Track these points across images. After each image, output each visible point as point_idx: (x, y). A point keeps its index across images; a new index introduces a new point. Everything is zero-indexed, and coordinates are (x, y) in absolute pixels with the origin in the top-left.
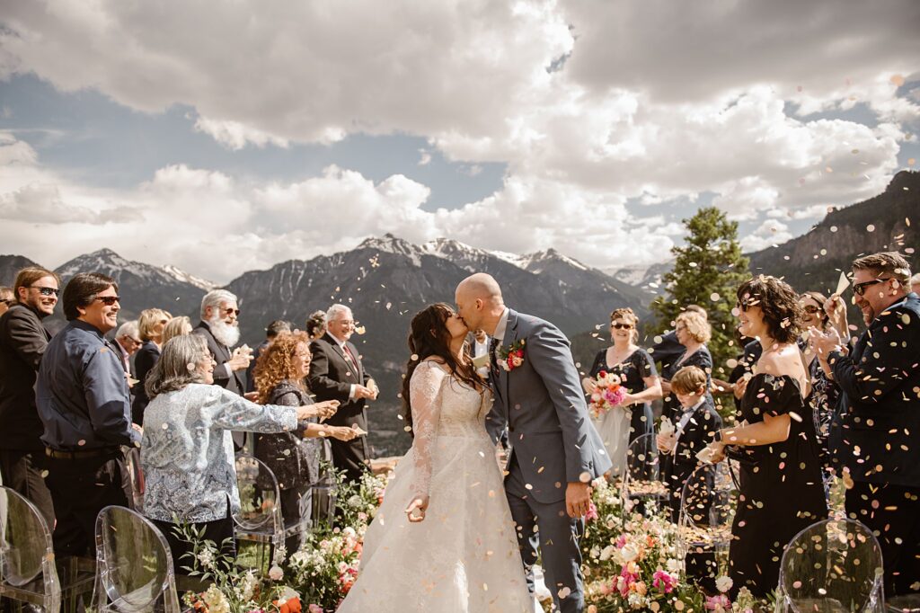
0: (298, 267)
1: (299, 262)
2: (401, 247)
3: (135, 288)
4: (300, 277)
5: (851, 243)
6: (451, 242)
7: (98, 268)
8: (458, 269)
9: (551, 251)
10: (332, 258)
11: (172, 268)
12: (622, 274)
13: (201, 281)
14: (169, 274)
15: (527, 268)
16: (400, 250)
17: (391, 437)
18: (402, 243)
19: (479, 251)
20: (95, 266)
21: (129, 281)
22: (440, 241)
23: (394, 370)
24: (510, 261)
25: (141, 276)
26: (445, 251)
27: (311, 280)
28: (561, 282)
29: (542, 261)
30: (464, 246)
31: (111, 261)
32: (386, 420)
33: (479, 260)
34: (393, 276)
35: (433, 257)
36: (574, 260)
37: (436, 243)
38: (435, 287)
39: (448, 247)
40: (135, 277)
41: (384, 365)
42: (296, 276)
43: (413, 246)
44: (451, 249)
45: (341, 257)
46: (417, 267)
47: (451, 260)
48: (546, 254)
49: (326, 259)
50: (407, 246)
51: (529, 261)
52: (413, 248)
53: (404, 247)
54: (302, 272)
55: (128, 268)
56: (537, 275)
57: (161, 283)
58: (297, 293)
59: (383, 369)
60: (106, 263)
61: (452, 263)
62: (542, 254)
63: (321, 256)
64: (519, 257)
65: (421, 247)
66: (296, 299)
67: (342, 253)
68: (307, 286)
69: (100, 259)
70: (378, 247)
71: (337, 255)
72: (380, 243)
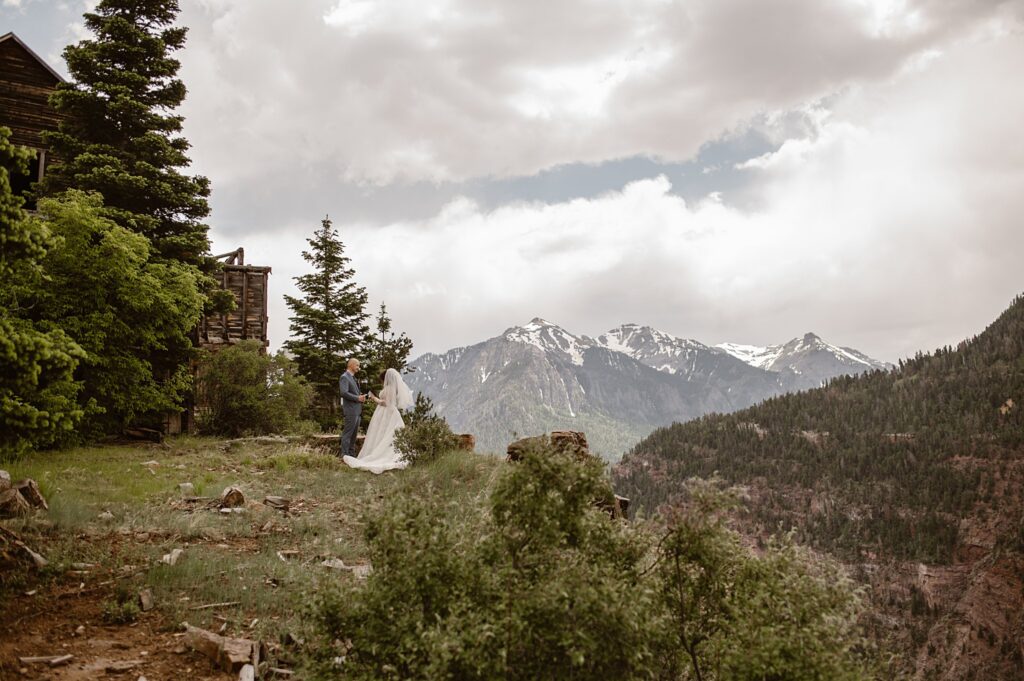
2: (555, 338)
6: (643, 328)
8: (649, 370)
9: (810, 338)
10: (444, 357)
15: (771, 367)
16: (554, 343)
18: (555, 332)
22: (626, 329)
26: (634, 343)
29: (797, 354)
33: (683, 354)
35: (611, 353)
37: (621, 333)
39: (639, 337)
43: (575, 335)
44: (643, 341)
45: (458, 357)
47: (639, 357)
48: (801, 342)
49: (435, 359)
50: (565, 336)
52: (574, 340)
53: (560, 338)
61: (640, 363)
63: (430, 354)
64: (763, 350)
67: (460, 349)
70: (518, 340)
71: (452, 352)
72: (523, 332)
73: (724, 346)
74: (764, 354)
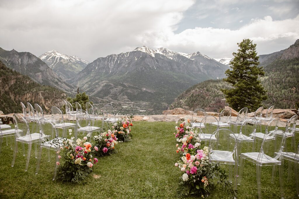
0: (115, 57)
1: (115, 55)
3: (64, 63)
4: (116, 60)
6: (165, 49)
7: (52, 56)
8: (167, 58)
9: (198, 53)
11: (75, 56)
12: (222, 61)
13: (84, 61)
14: (74, 58)
15: (190, 58)
17: (144, 112)
18: (148, 49)
19: (174, 52)
20: (51, 56)
21: (62, 61)
22: (161, 49)
23: (145, 91)
24: (184, 56)
25: (66, 59)
26: (163, 52)
27: (119, 61)
28: (201, 63)
29: (195, 56)
30: (169, 50)
31: (56, 54)
32: (143, 106)
33: (174, 55)
34: (145, 60)
35: (159, 54)
36: (205, 56)
37: (160, 49)
38: (159, 64)
39: (164, 51)
40: (64, 59)
41: (142, 89)
42: (114, 60)
43: (152, 50)
44: (165, 52)
45: (128, 54)
46: (153, 57)
47: (164, 55)
48: (196, 54)
49: (124, 54)
50: (150, 50)
51: (191, 56)
52: (152, 51)
53: (149, 51)
54: (116, 58)
55: (61, 56)
56: (193, 60)
57: (72, 61)
58: (114, 65)
59: (142, 90)
60: (54, 55)
61: (165, 56)
62: (195, 53)
63: (122, 53)
64: (187, 54)
65: (155, 51)
66: (114, 67)
67: (129, 52)
68: (117, 63)
69: (53, 53)
70: (141, 50)
71: (127, 53)
72: (141, 49)
73: (180, 53)
74: (188, 55)
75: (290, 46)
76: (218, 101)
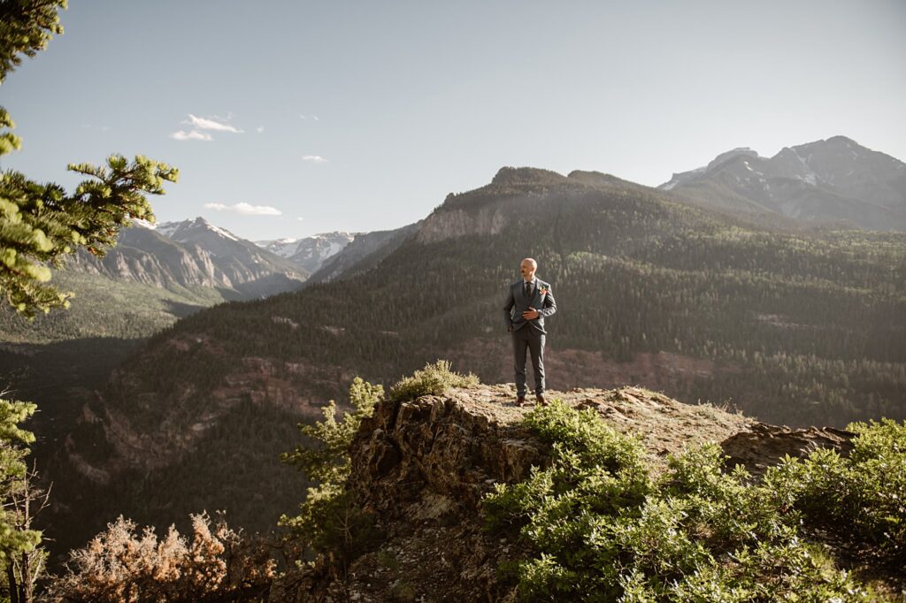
5: (463, 224)
9: (200, 220)
15: (173, 237)
29: (192, 230)
36: (223, 230)
48: (194, 222)
51: (175, 229)
62: (191, 222)
75: (435, 210)
76: (250, 366)
